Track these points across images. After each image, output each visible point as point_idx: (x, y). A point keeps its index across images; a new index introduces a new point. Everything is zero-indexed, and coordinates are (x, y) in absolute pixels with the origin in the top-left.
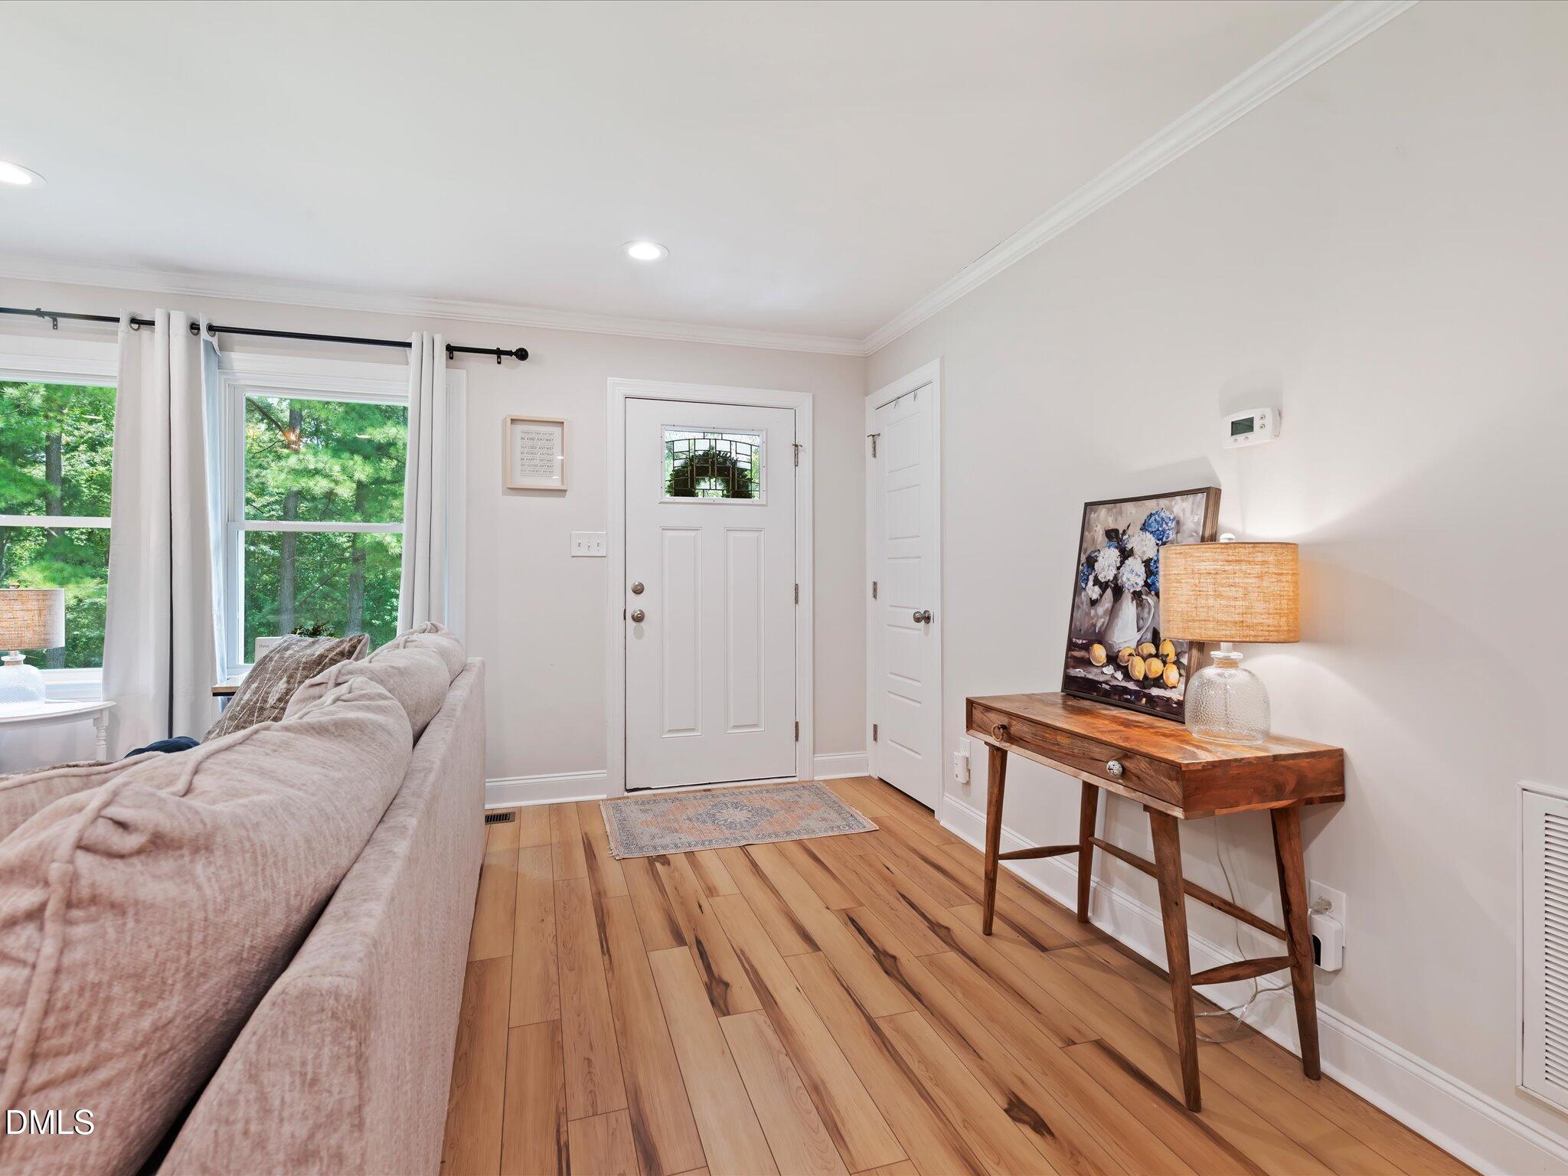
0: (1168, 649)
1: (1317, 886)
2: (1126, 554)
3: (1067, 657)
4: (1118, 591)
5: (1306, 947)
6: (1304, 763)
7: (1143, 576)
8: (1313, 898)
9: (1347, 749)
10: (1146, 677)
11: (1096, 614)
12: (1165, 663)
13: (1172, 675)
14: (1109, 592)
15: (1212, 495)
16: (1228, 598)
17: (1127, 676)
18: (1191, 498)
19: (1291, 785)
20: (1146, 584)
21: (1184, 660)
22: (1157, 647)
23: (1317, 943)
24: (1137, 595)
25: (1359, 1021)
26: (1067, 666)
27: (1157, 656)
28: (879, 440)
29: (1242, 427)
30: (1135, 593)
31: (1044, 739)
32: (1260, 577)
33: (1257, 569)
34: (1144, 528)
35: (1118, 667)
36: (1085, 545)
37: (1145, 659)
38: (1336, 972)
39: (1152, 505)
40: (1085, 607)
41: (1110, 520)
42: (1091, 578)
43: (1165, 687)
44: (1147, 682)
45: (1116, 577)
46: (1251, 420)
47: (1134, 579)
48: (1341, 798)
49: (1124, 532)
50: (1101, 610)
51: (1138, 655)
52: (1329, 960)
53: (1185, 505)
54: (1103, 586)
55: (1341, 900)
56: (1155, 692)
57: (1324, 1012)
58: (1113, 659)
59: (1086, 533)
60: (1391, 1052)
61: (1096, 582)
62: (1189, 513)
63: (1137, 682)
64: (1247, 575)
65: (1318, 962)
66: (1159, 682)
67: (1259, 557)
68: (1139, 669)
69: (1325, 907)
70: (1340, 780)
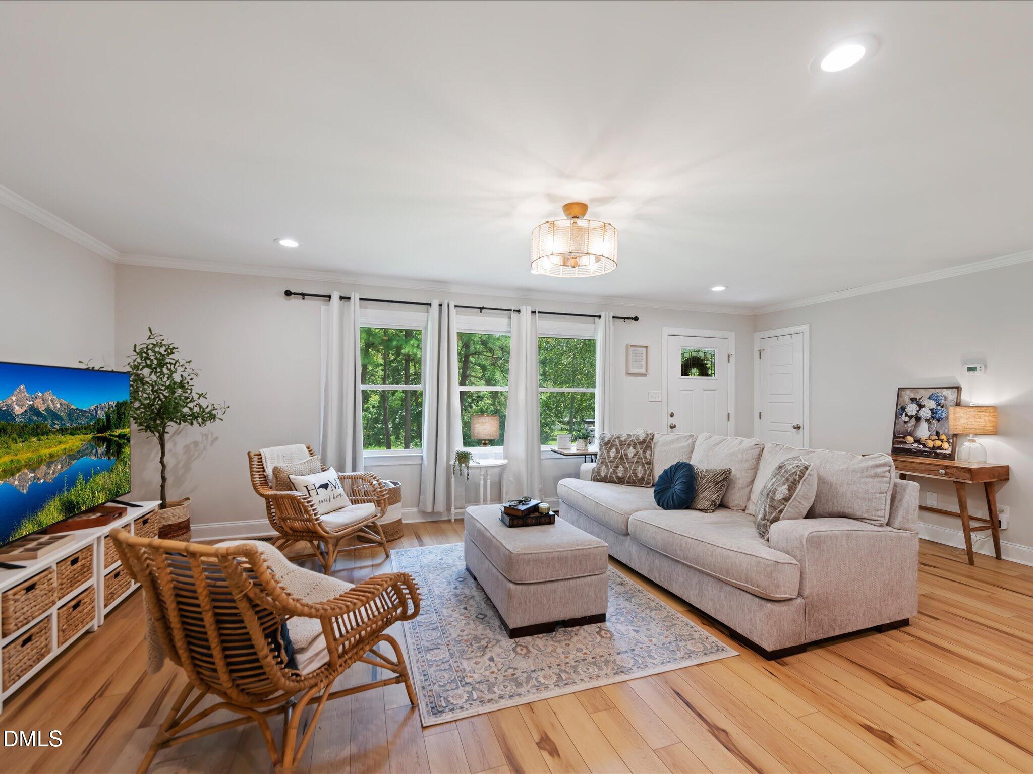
0: (944, 437)
1: (999, 506)
2: (921, 407)
3: (893, 441)
4: (918, 419)
5: (996, 523)
6: (1000, 469)
7: (931, 414)
8: (998, 509)
9: (1011, 466)
10: (933, 446)
11: (908, 426)
12: (942, 442)
13: (946, 445)
14: (913, 419)
15: (959, 389)
16: (979, 422)
17: (924, 446)
18: (951, 390)
19: (997, 475)
20: (932, 416)
21: (951, 441)
22: (938, 437)
23: (1000, 522)
24: (927, 420)
25: (1013, 542)
26: (893, 444)
27: (938, 440)
28: (762, 352)
29: (971, 369)
30: (926, 419)
31: (906, 466)
32: (989, 416)
33: (988, 414)
34: (929, 398)
35: (920, 444)
36: (899, 402)
37: (933, 441)
38: (1006, 529)
39: (933, 391)
40: (902, 424)
41: (912, 394)
42: (904, 414)
43: (943, 449)
44: (934, 448)
45: (916, 414)
46: (976, 368)
47: (925, 415)
48: (1008, 479)
49: (920, 399)
50: (910, 425)
51: (930, 439)
52: (1003, 526)
53: (948, 392)
54: (911, 417)
55: (1007, 509)
56: (938, 451)
57: (1002, 543)
58: (917, 441)
59: (900, 398)
60: (1023, 548)
61: (907, 415)
62: (951, 395)
63: (930, 448)
64: (985, 415)
65: (1000, 527)
66: (940, 448)
67: (988, 410)
68: (930, 444)
69: (1002, 512)
70: (1008, 474)
